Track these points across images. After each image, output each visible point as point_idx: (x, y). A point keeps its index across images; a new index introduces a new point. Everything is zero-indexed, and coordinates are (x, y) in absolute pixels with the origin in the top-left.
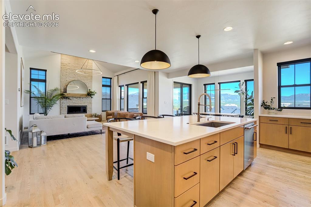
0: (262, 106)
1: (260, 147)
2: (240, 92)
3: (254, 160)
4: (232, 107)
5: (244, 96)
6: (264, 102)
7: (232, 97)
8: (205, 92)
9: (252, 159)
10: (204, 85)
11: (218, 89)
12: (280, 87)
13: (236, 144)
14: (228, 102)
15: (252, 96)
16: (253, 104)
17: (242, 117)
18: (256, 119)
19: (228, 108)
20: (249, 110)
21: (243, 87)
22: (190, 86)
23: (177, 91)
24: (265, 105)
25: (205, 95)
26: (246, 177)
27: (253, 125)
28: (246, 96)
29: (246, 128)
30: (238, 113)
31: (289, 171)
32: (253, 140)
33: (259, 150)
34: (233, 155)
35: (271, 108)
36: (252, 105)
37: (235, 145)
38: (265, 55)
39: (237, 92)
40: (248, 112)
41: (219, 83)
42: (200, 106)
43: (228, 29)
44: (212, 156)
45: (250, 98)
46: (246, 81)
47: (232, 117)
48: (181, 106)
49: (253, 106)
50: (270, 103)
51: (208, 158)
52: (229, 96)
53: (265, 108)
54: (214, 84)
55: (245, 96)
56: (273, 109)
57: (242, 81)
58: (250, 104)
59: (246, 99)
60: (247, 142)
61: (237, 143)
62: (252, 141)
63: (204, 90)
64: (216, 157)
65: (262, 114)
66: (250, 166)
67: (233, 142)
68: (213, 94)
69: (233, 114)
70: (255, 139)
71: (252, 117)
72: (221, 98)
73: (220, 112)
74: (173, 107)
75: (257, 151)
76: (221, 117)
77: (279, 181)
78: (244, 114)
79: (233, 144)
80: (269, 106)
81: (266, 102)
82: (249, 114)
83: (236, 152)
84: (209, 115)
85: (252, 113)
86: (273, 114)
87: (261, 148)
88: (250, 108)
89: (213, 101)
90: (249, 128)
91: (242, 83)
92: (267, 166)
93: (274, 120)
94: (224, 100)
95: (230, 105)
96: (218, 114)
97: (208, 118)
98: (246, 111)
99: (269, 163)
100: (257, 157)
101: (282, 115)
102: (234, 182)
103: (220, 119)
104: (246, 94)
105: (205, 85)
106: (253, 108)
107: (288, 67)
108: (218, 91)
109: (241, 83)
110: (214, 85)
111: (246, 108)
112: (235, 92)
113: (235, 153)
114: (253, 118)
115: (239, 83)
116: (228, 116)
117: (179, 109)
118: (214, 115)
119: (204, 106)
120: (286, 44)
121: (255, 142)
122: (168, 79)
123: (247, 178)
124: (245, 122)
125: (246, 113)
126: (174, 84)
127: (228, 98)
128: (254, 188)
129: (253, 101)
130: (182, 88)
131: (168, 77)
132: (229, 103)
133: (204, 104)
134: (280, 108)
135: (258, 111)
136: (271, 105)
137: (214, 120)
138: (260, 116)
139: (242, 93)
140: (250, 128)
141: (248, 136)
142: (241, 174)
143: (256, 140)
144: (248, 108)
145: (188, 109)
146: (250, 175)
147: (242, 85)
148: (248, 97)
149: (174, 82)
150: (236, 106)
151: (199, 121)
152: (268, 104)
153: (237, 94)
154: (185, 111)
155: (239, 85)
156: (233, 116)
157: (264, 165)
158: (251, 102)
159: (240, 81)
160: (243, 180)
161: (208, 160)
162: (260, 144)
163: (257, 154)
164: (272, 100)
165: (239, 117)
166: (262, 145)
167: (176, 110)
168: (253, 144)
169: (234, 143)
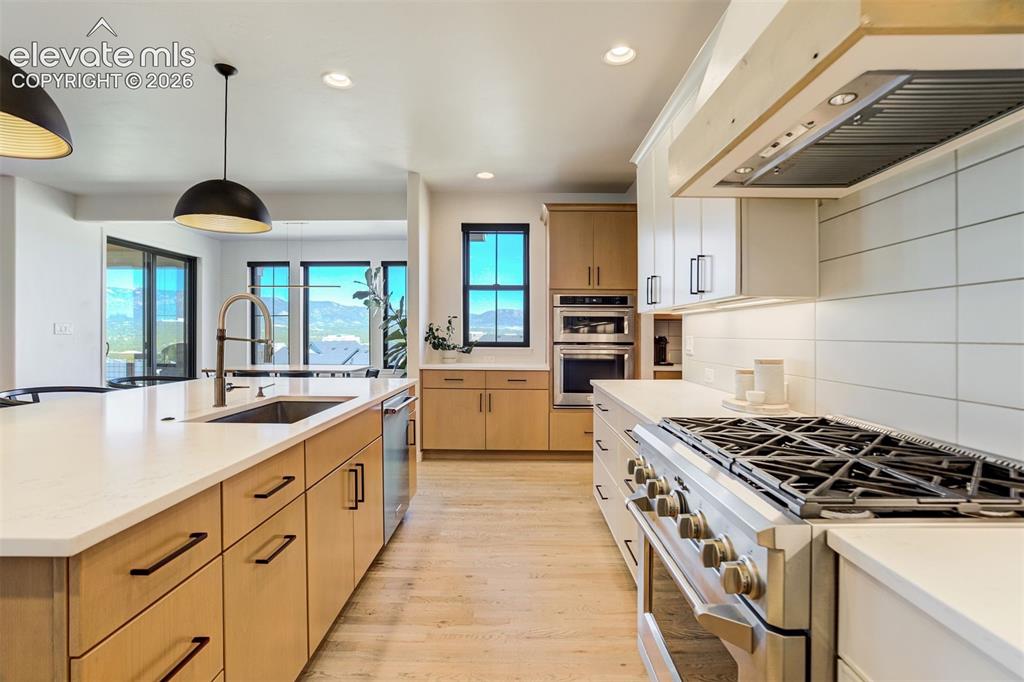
0: (426, 339)
1: (424, 459)
2: (368, 298)
3: (411, 502)
4: (345, 345)
5: (379, 312)
6: (431, 329)
7: (347, 313)
8: (253, 292)
9: (404, 500)
10: (250, 264)
11: (302, 284)
12: (467, 288)
13: (359, 468)
14: (333, 329)
15: (401, 310)
16: (405, 335)
17: (376, 374)
18: (413, 380)
19: (334, 346)
20: (393, 353)
21: (378, 282)
22: (191, 263)
23: (128, 280)
24: (435, 338)
25: (253, 304)
26: (392, 564)
27: (407, 399)
28: (386, 312)
29: (387, 410)
30: (362, 362)
31: (489, 511)
32: (407, 443)
33: (422, 469)
34: (351, 508)
35: (449, 346)
36: (400, 337)
37: (358, 472)
38: (437, 195)
39: (359, 295)
40: (390, 359)
41: (305, 265)
42: (226, 342)
43: (338, 79)
44: (275, 537)
45: (395, 318)
46: (385, 265)
47: (346, 379)
48: (149, 344)
49: (403, 341)
50: (446, 331)
51: (257, 551)
52: (335, 310)
53: (436, 346)
54: (286, 264)
55: (383, 311)
56: (453, 349)
57: (376, 264)
58: (396, 335)
59: (385, 318)
60: (390, 451)
61: (362, 465)
62: (403, 447)
63: (249, 283)
64: (292, 538)
65: (427, 363)
66: (401, 523)
67: (351, 465)
68: (283, 298)
69: (347, 368)
70: (411, 441)
71: (402, 371)
72: (311, 314)
73: (306, 362)
74: (104, 348)
75: (418, 472)
76: (310, 378)
77: (471, 546)
78: (379, 366)
79: (351, 470)
80: (444, 339)
81: (437, 330)
82: (394, 363)
83: (360, 498)
84: (266, 374)
85: (402, 360)
86: (453, 362)
87: (425, 463)
88: (396, 346)
89: (281, 325)
90: (396, 409)
91: (374, 271)
92: (441, 513)
93: (454, 379)
94: (320, 324)
95: (339, 339)
96: (302, 368)
97: (261, 389)
98: (385, 355)
99: (447, 502)
100: (418, 491)
101: (471, 362)
102: (356, 599)
103: (306, 389)
104: (386, 303)
105: (253, 265)
106: (404, 345)
107: (482, 240)
108: (302, 289)
109: (370, 270)
110: (286, 269)
111: (385, 347)
112: (355, 296)
113: (357, 501)
114: (404, 375)
115: (367, 268)
116: (333, 375)
117: (137, 356)
118: (284, 374)
119: (249, 344)
120: (481, 176)
121: (411, 447)
122: (76, 222)
123: (394, 568)
124: (382, 394)
125: (385, 362)
126: (108, 250)
127: (333, 317)
128: (415, 593)
129: (403, 324)
130: (150, 269)
131: (75, 215)
132: (337, 331)
133: (249, 337)
134: (468, 345)
135: (419, 354)
136: (447, 337)
137: (287, 394)
138: (421, 371)
139: (376, 300)
140: (399, 410)
141: (394, 431)
142: (376, 563)
143: (414, 444)
144: (389, 347)
145: (182, 355)
146: (402, 554)
147: (376, 275)
148: (390, 313)
149: (111, 240)
150: (358, 339)
151: (221, 401)
152: (440, 334)
153: (360, 303)
154: (166, 365)
155: (368, 274)
156: (348, 375)
157: (435, 513)
158: (398, 327)
159: (367, 263)
160: (382, 579)
161: (258, 562)
162: (422, 450)
163: (418, 484)
164: (450, 322)
165: (367, 376)
166: (427, 454)
167: (124, 362)
168: (406, 455)
169: (354, 468)
